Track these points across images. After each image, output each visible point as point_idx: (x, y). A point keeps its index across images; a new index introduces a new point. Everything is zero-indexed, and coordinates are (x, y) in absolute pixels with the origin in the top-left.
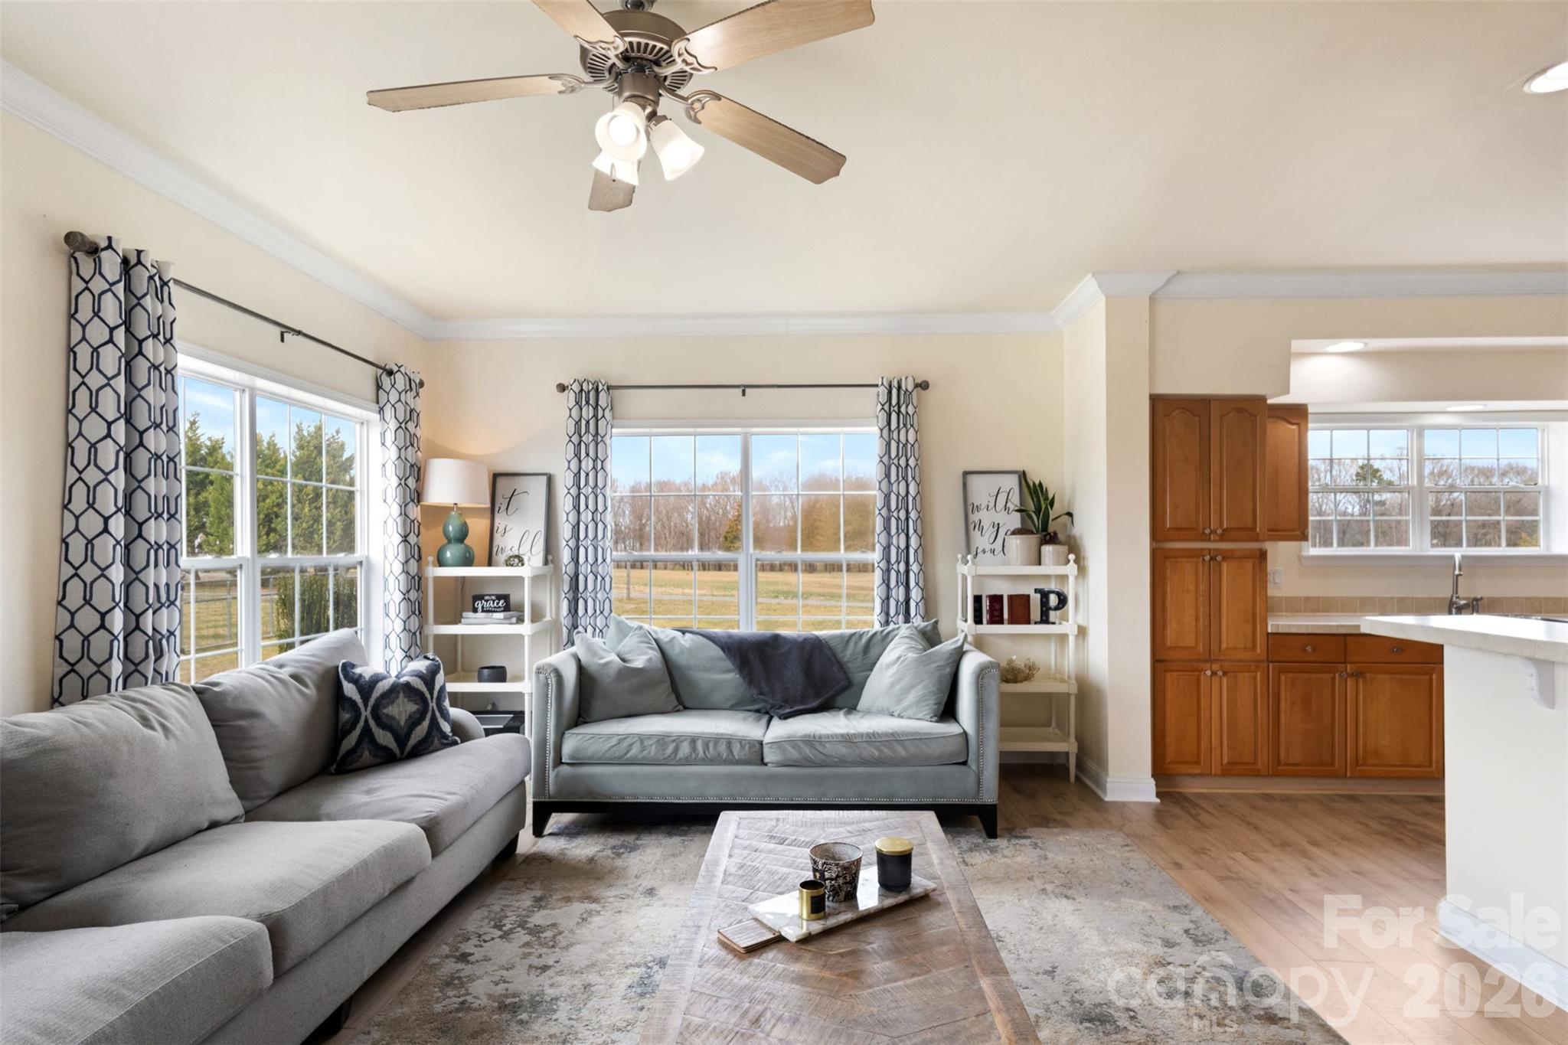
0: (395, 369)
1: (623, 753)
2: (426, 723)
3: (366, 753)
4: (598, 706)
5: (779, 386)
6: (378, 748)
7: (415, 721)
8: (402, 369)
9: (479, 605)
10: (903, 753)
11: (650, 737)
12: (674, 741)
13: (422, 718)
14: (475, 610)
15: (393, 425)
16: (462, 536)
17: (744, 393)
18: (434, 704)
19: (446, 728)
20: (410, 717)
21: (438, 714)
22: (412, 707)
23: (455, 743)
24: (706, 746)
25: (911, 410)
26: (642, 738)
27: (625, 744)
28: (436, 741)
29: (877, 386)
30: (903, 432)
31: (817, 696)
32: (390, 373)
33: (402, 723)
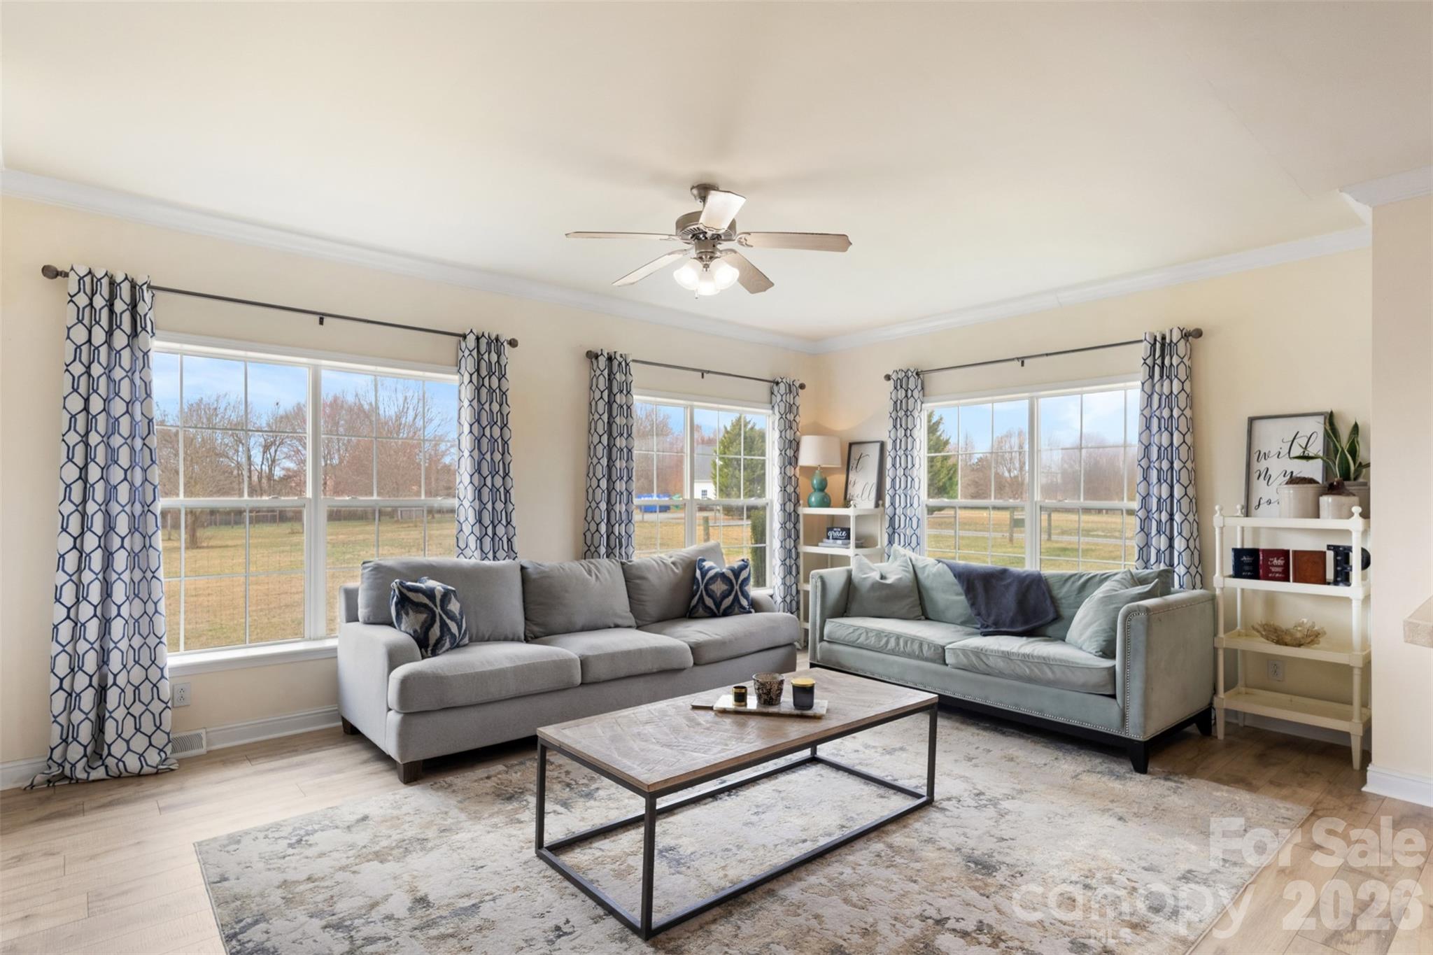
0: (780, 380)
1: (855, 639)
2: (731, 598)
3: (701, 609)
4: (854, 607)
5: (1047, 355)
6: (707, 608)
7: (725, 595)
8: (784, 380)
9: (830, 534)
10: (1050, 675)
11: (872, 630)
12: (886, 636)
13: (729, 594)
14: (828, 538)
15: (778, 416)
16: (822, 487)
17: (1023, 364)
18: (738, 587)
19: (745, 603)
20: (723, 592)
21: (739, 593)
22: (724, 587)
23: (750, 612)
24: (906, 643)
25: (1175, 361)
26: (867, 631)
27: (859, 632)
28: (736, 609)
29: (1141, 341)
30: (1166, 383)
31: (1026, 622)
32: (777, 383)
33: (718, 595)
